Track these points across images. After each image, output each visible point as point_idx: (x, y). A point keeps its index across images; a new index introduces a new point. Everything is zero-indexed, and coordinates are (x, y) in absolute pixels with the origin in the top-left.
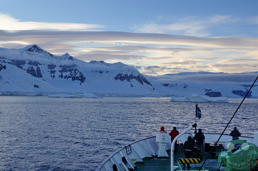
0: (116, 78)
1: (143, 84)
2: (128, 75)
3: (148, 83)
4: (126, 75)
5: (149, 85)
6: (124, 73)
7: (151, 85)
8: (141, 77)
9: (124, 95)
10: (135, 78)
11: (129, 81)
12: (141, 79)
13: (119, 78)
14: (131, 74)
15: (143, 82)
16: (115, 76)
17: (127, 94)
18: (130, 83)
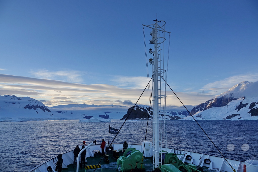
0: (25, 108)
1: (45, 112)
2: (35, 106)
3: (49, 111)
4: (33, 106)
5: (50, 112)
6: (31, 104)
7: (51, 112)
8: (44, 107)
9: (31, 119)
10: (40, 107)
11: (35, 109)
12: (44, 109)
13: (28, 108)
14: (37, 105)
15: (45, 110)
16: (25, 106)
17: (33, 118)
18: (36, 111)
